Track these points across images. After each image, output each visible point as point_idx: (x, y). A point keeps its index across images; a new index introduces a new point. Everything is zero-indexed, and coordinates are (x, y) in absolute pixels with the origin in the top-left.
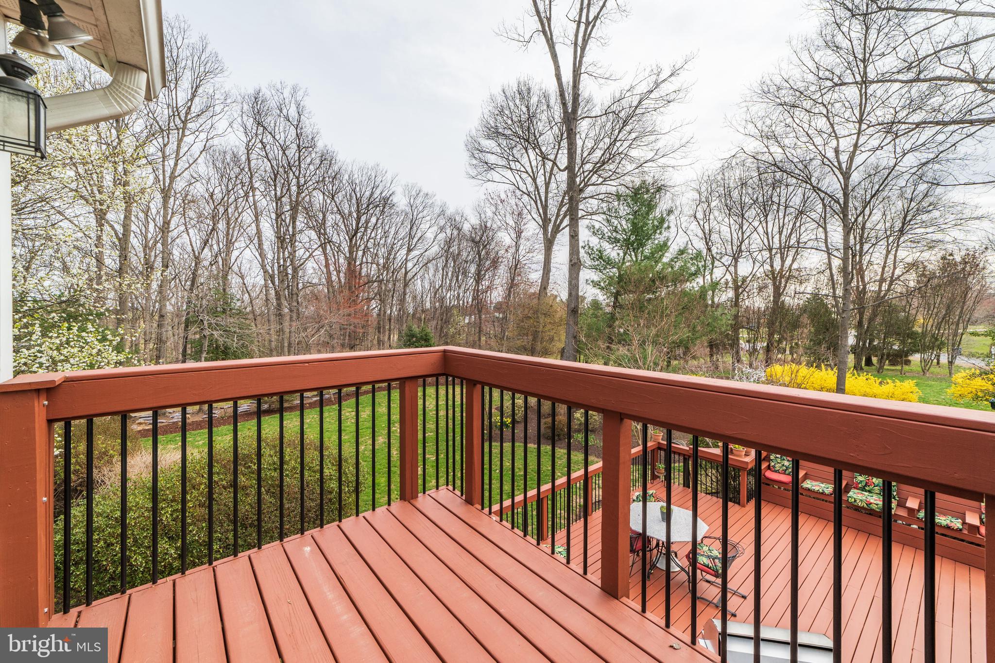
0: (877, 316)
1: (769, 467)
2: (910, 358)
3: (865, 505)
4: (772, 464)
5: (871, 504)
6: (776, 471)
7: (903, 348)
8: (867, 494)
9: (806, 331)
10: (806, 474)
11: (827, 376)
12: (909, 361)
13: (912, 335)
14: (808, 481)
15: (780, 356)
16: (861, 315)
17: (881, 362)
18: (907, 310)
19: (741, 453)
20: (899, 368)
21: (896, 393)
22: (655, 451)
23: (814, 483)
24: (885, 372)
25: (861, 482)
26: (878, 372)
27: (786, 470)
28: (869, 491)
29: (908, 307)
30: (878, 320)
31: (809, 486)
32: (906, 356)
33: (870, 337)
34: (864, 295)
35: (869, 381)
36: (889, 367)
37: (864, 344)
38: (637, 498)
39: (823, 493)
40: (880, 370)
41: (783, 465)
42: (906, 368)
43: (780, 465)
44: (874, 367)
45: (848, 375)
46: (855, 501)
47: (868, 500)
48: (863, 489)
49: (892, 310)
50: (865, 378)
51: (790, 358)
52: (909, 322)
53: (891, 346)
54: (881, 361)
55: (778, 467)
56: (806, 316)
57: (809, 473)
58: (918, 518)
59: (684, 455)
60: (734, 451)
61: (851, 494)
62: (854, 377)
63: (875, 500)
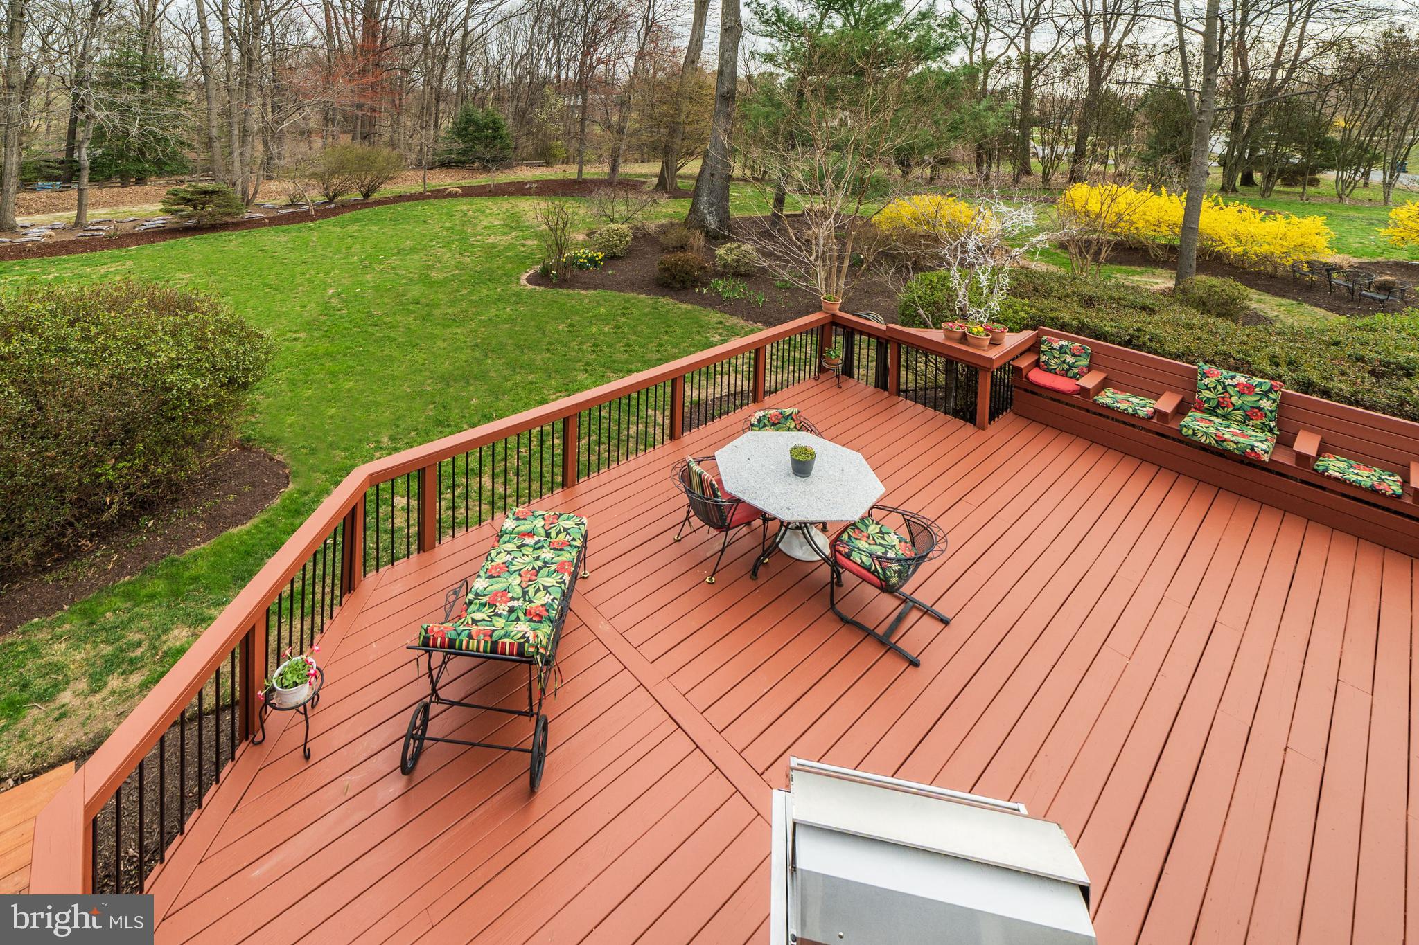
0: (1264, 116)
1: (1037, 364)
2: (1318, 176)
3: (1214, 443)
4: (1044, 358)
5: (1225, 440)
6: (1050, 371)
7: (1308, 161)
8: (1218, 420)
9: (1141, 133)
10: (1106, 378)
11: (1169, 205)
12: (1317, 181)
13: (1326, 144)
14: (1109, 392)
15: (1095, 167)
16: (1239, 112)
17: (1268, 181)
18: (1318, 108)
19: (981, 342)
20: (1299, 189)
21: (1289, 234)
22: (826, 328)
23: (1120, 396)
24: (1274, 196)
25: (1209, 400)
26: (1263, 196)
27: (1068, 370)
28: (1224, 417)
29: (1320, 103)
30: (1267, 121)
31: (1109, 401)
32: (1313, 172)
33: (1254, 145)
34: (1245, 85)
35: (1244, 214)
36: (1281, 189)
37: (1241, 155)
38: (759, 421)
39: (1135, 415)
40: (1267, 191)
41: (1064, 362)
42: (1311, 190)
43: (1058, 361)
44: (1255, 188)
45: (1206, 204)
46: (1195, 434)
47: (1220, 434)
48: (1213, 412)
49: (1290, 106)
50: (1236, 210)
51: (1111, 170)
52: (1321, 125)
53: (1287, 159)
54: (1268, 178)
55: (1053, 363)
56: (1143, 110)
57: (1110, 377)
58: (1316, 470)
59: (878, 338)
60: (969, 339)
61: (1187, 420)
62: (1217, 208)
63: (1234, 435)
